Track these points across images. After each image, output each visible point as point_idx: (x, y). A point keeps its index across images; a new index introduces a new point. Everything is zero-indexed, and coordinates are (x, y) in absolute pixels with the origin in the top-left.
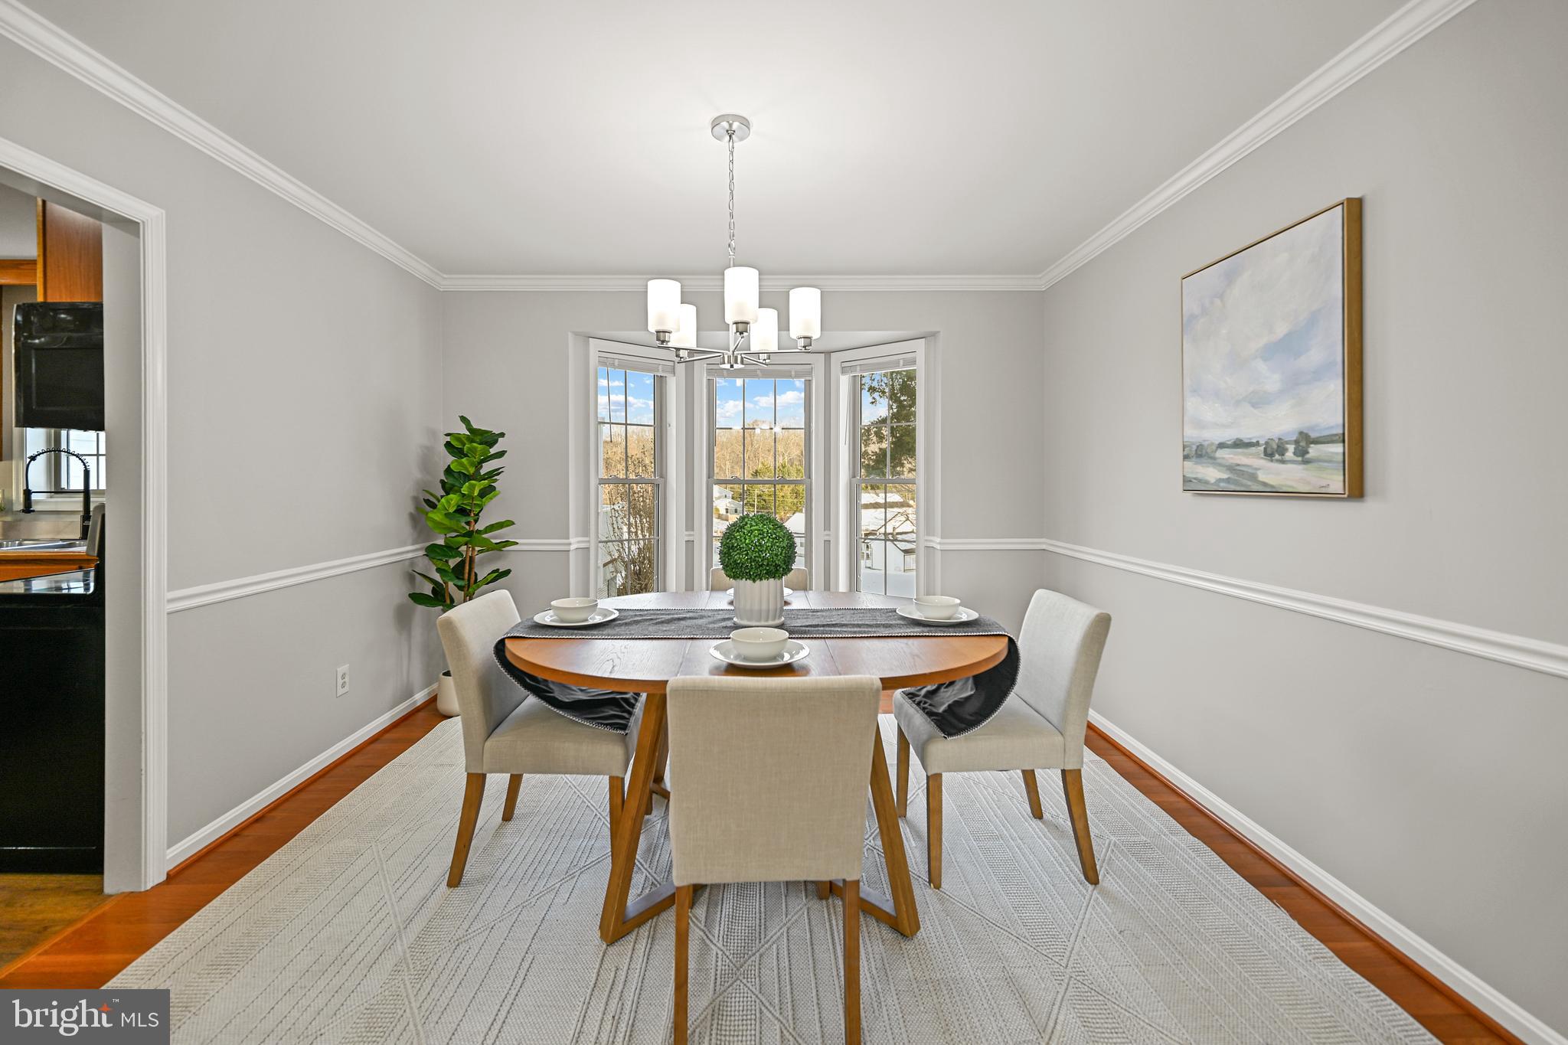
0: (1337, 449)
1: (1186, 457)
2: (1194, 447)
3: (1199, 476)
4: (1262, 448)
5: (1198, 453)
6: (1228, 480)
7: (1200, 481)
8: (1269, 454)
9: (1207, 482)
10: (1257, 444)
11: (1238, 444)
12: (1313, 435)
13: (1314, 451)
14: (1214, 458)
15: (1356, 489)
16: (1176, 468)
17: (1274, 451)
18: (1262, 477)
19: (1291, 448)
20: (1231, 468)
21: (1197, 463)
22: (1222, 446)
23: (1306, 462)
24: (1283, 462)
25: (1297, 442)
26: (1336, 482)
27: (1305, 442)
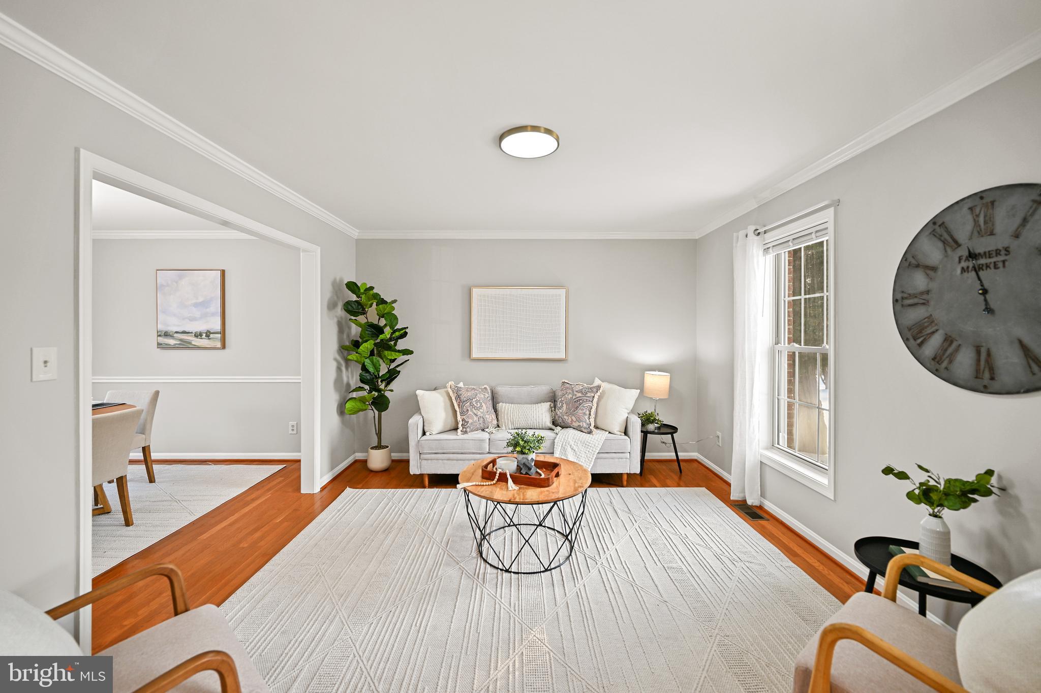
0: (219, 335)
1: (160, 336)
2: (164, 332)
3: (166, 343)
4: (194, 334)
5: (166, 334)
6: (179, 344)
7: (166, 344)
8: (196, 336)
9: (169, 345)
10: (192, 333)
11: (184, 332)
12: (212, 331)
13: (212, 336)
14: (173, 337)
15: (224, 347)
16: (154, 340)
17: (198, 335)
18: (193, 343)
19: (204, 335)
20: (181, 340)
21: (164, 338)
22: (177, 332)
23: (210, 339)
24: (201, 339)
25: (206, 333)
26: (219, 345)
27: (208, 334)
